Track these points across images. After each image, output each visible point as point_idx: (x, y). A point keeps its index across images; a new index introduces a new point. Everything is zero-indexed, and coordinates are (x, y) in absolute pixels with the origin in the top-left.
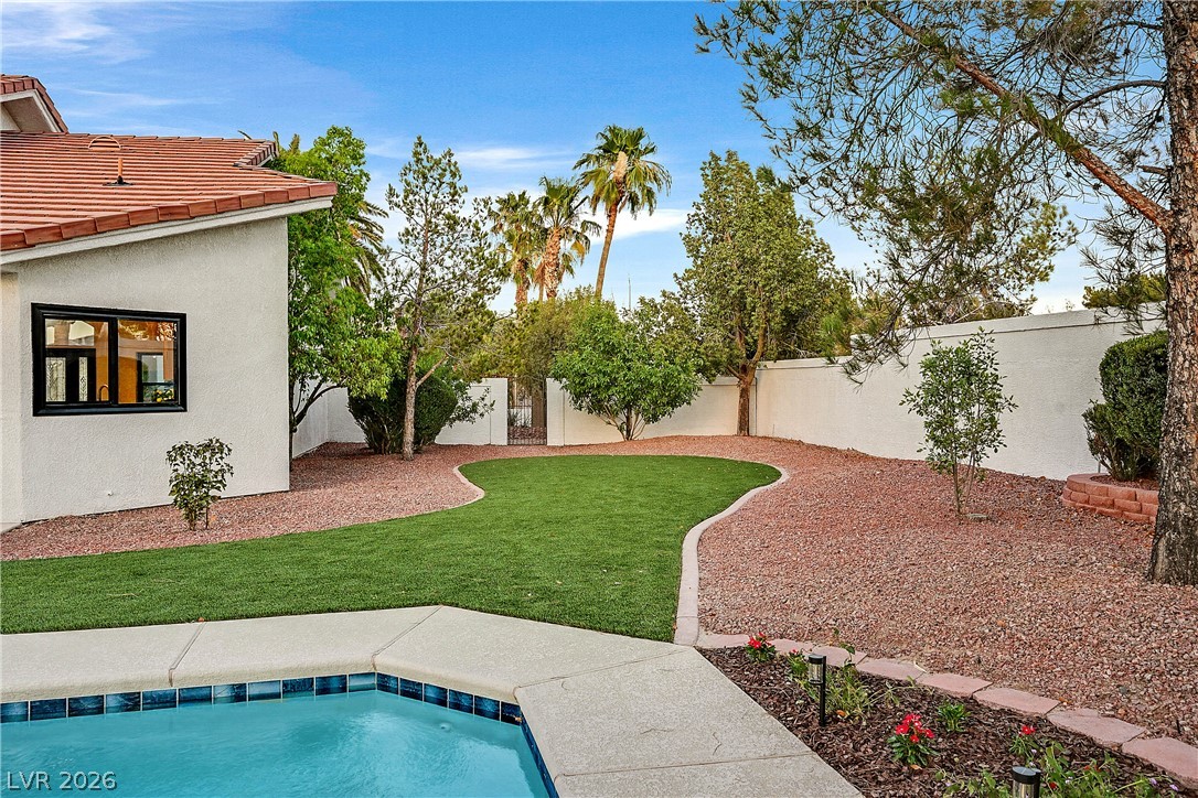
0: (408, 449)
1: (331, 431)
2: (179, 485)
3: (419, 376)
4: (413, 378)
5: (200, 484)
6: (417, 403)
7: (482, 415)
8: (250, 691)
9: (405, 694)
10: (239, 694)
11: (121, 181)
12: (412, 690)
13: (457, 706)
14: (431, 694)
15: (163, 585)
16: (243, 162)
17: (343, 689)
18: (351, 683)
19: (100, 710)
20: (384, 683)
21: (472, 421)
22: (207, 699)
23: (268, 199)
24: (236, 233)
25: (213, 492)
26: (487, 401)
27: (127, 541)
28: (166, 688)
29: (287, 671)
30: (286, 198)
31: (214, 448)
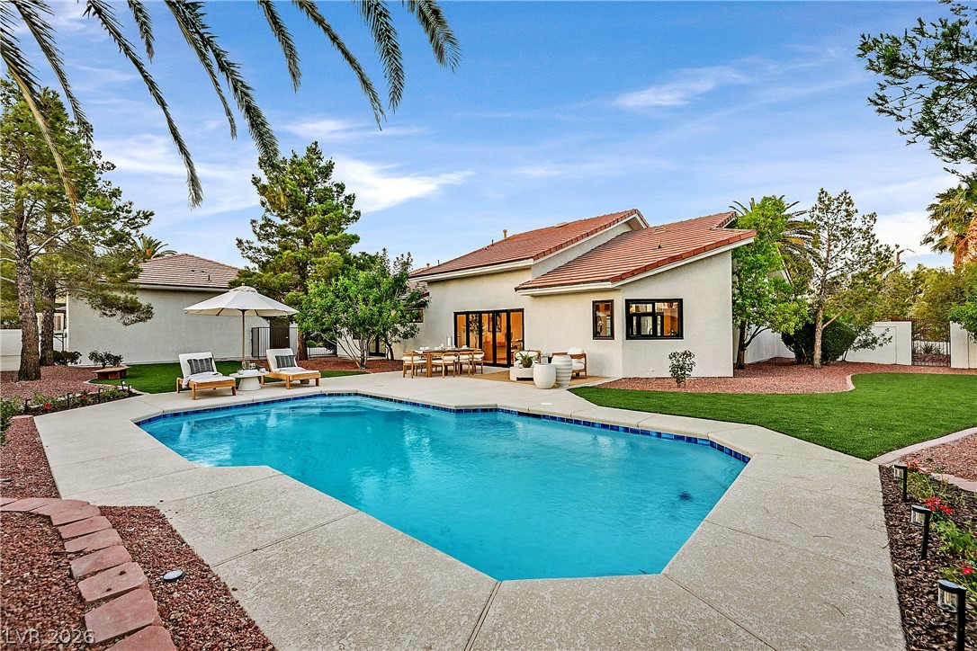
0: (817, 362)
1: (778, 352)
2: (674, 369)
3: (824, 322)
4: (820, 323)
5: (682, 369)
6: (824, 337)
7: (881, 345)
8: (663, 436)
9: (719, 449)
10: (659, 435)
11: (660, 247)
12: (721, 448)
13: (736, 457)
14: (727, 451)
15: (653, 401)
16: (714, 227)
17: (696, 443)
18: (699, 441)
19: (618, 430)
20: (712, 444)
21: (873, 348)
22: (649, 434)
23: (719, 244)
24: (705, 261)
25: (687, 372)
26: (887, 336)
27: (652, 387)
28: (636, 428)
29: (676, 431)
30: (728, 242)
31: (688, 355)
